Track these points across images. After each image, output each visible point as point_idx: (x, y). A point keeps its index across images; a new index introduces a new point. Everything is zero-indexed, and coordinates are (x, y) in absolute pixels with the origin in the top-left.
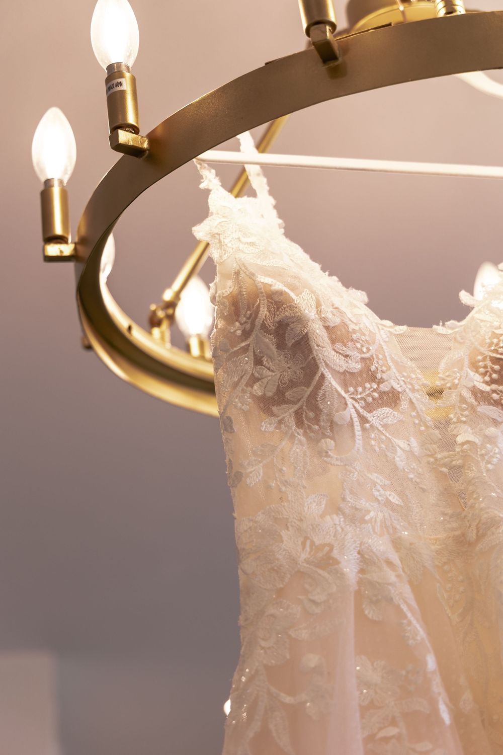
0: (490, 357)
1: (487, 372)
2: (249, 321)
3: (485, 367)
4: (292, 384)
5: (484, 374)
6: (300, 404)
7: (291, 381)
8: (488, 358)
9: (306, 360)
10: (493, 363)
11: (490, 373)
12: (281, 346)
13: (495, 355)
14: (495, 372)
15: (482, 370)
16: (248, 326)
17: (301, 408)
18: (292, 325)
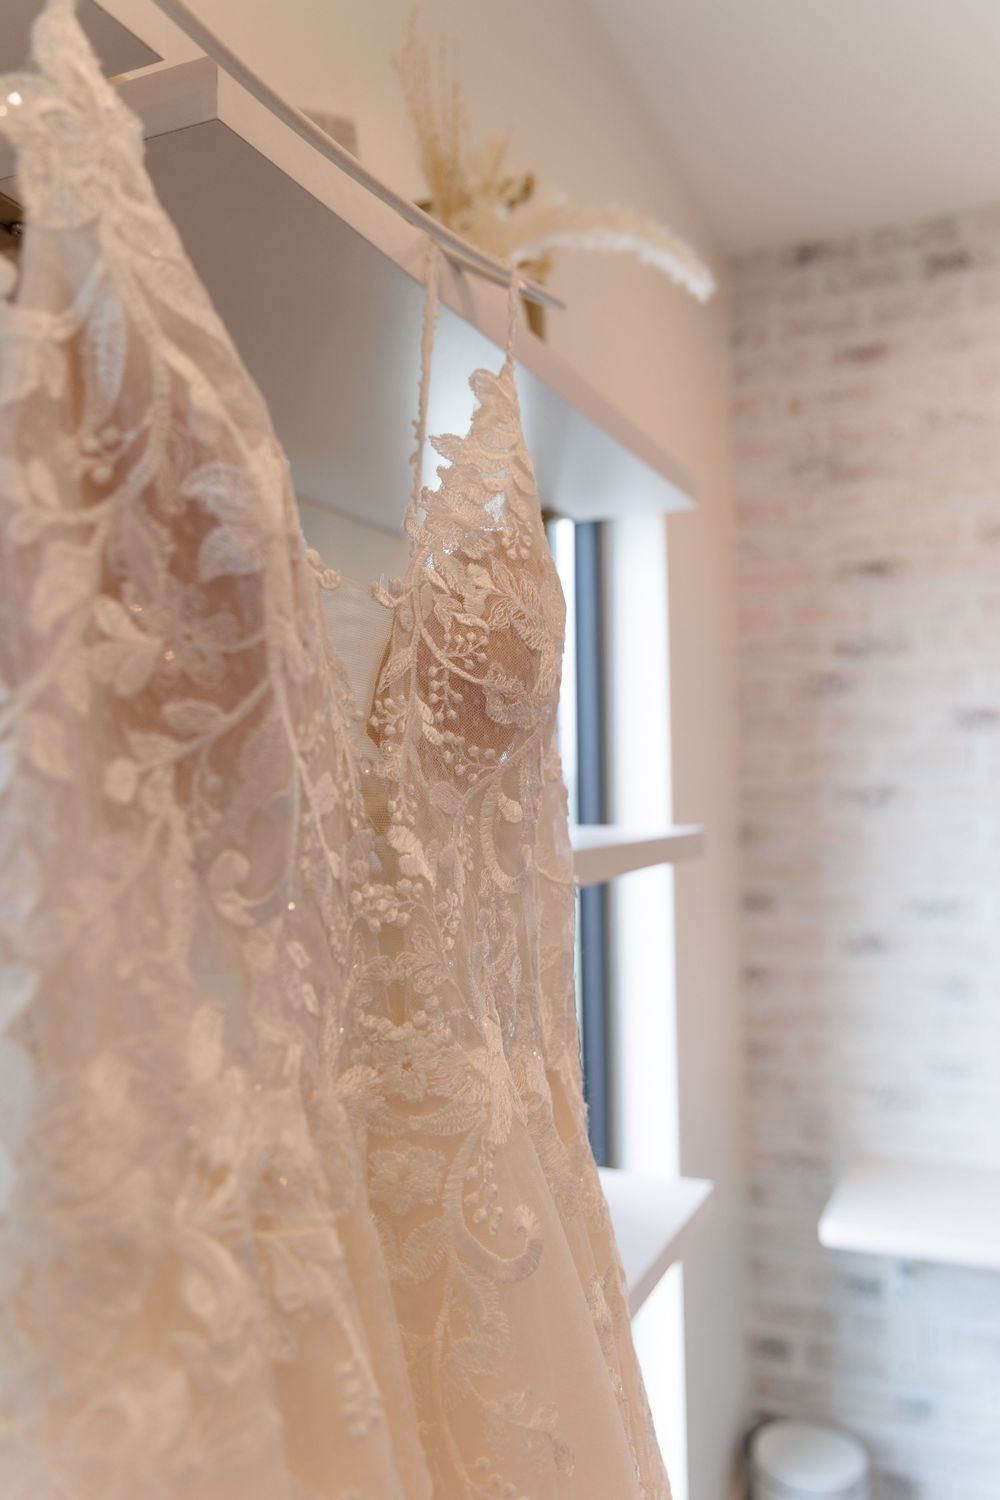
0: (451, 672)
1: (440, 702)
2: (113, 457)
3: (440, 691)
4: (186, 686)
5: (435, 707)
6: (193, 745)
7: (184, 677)
8: (447, 673)
9: (242, 637)
10: (453, 687)
11: (445, 706)
12: (182, 567)
13: (457, 670)
14: (454, 706)
15: (434, 698)
16: (102, 473)
17: (194, 756)
18: (226, 529)
